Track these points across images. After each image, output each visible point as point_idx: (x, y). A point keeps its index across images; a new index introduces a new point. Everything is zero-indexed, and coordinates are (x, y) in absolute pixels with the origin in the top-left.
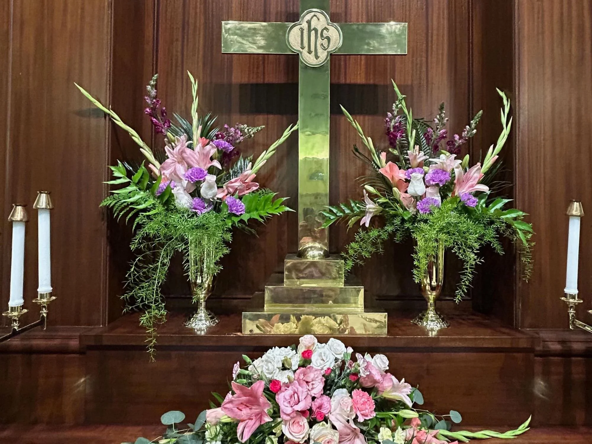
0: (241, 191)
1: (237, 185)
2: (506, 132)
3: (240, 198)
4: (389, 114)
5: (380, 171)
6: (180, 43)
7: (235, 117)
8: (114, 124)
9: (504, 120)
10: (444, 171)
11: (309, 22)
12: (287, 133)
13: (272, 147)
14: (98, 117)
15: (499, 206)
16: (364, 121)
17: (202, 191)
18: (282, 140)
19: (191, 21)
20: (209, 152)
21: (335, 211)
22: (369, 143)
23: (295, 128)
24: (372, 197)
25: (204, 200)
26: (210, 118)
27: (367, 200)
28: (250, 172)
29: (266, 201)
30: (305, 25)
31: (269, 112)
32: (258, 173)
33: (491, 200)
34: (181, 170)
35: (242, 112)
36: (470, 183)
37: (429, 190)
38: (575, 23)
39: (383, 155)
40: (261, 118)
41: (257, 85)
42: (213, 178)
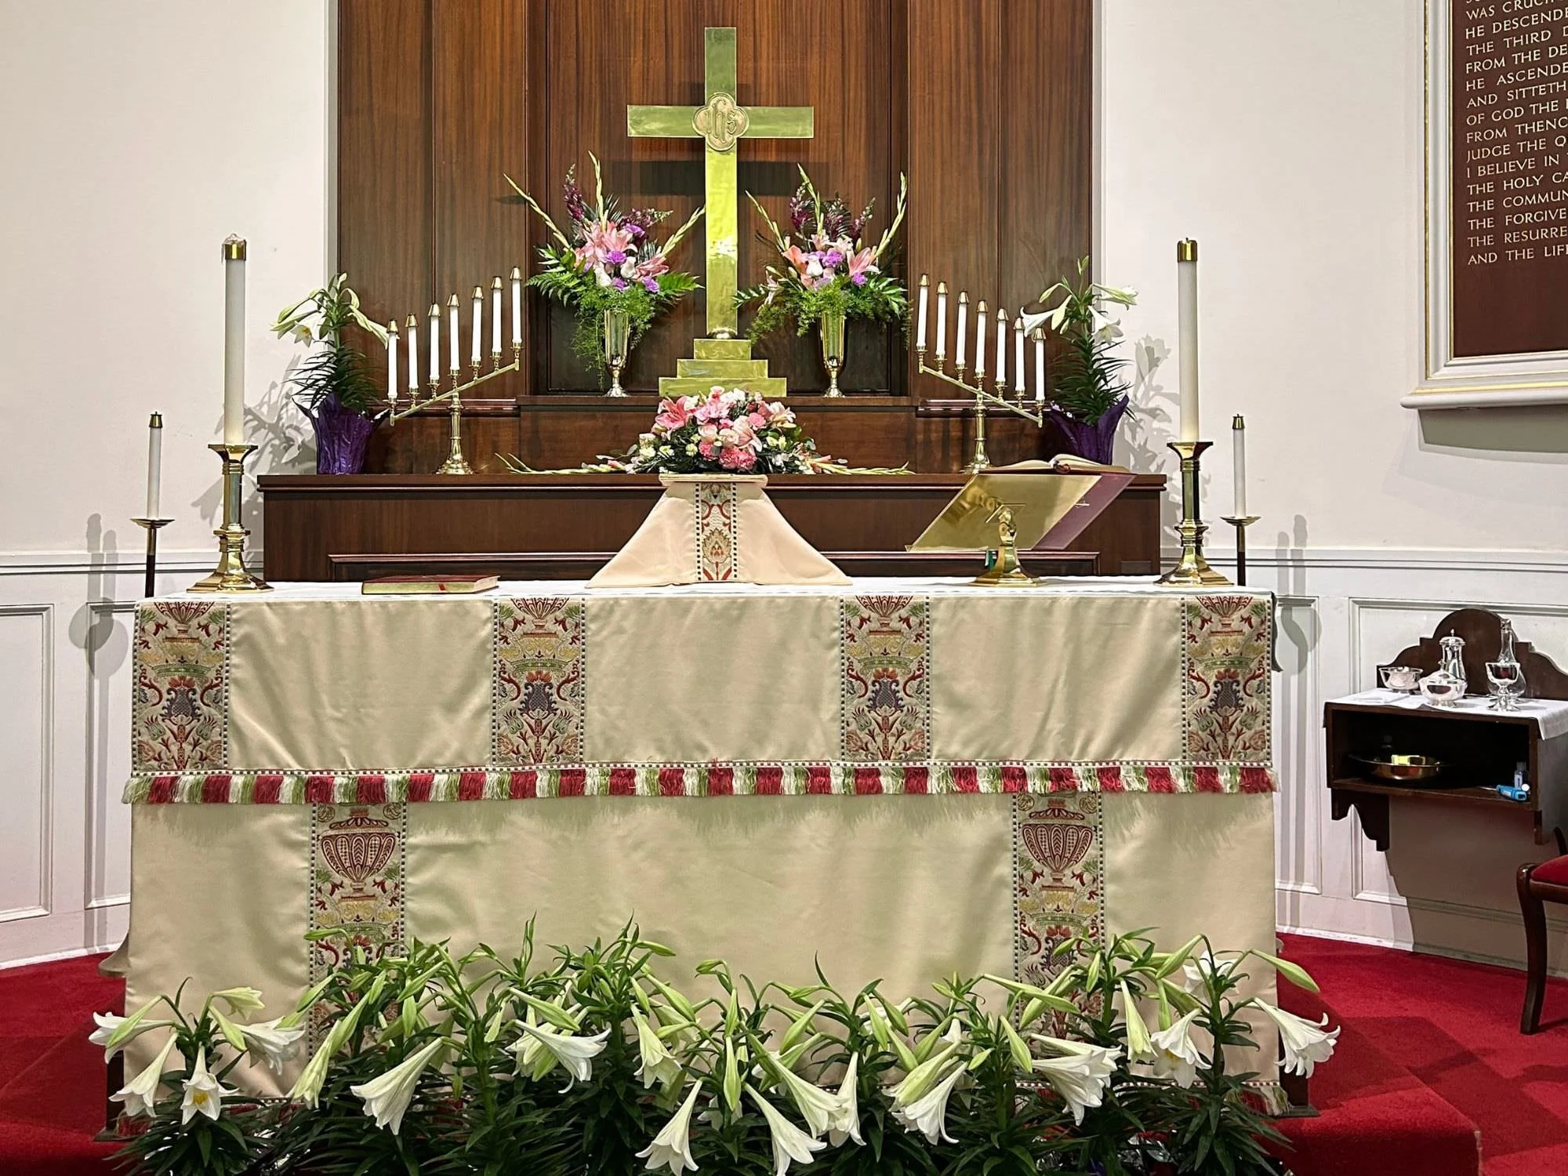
0: (654, 273)
1: (649, 267)
2: (900, 217)
3: (654, 278)
4: (794, 200)
5: (784, 254)
6: (573, 118)
7: (637, 198)
8: (532, 210)
9: (899, 206)
10: (839, 253)
11: (715, 106)
12: (694, 217)
13: (681, 231)
14: (518, 203)
15: (885, 284)
16: (767, 202)
17: (623, 272)
18: (690, 224)
19: (586, 91)
20: (625, 237)
21: (743, 295)
22: (775, 227)
23: (702, 212)
24: (775, 278)
25: (623, 279)
26: (613, 201)
27: (770, 279)
28: (661, 255)
29: (679, 280)
30: (710, 108)
31: (673, 193)
32: (666, 256)
33: (878, 279)
34: (600, 253)
35: (644, 192)
36: (863, 264)
37: (826, 271)
38: (963, 114)
39: (787, 240)
40: (663, 200)
41: (660, 162)
42: (632, 260)
